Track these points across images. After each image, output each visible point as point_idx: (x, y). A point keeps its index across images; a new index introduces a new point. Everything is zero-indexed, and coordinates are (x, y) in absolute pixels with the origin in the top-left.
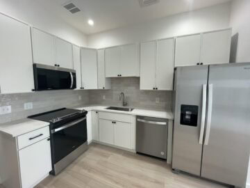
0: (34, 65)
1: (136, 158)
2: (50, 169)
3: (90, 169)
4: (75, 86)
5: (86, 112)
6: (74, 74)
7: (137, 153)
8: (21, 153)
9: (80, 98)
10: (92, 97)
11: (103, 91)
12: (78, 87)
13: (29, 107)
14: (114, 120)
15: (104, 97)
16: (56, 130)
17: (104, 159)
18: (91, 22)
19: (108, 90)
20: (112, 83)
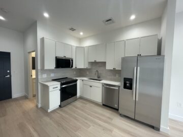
0: (56, 57)
1: (102, 107)
2: (60, 104)
3: (77, 108)
4: (72, 67)
5: (77, 80)
6: (72, 60)
7: (103, 105)
8: (50, 93)
9: (75, 73)
10: (81, 72)
11: (87, 69)
12: (74, 67)
13: (53, 75)
14: (91, 85)
15: (88, 73)
16: (63, 86)
17: (85, 105)
18: (81, 34)
19: (90, 69)
20: (92, 65)
